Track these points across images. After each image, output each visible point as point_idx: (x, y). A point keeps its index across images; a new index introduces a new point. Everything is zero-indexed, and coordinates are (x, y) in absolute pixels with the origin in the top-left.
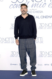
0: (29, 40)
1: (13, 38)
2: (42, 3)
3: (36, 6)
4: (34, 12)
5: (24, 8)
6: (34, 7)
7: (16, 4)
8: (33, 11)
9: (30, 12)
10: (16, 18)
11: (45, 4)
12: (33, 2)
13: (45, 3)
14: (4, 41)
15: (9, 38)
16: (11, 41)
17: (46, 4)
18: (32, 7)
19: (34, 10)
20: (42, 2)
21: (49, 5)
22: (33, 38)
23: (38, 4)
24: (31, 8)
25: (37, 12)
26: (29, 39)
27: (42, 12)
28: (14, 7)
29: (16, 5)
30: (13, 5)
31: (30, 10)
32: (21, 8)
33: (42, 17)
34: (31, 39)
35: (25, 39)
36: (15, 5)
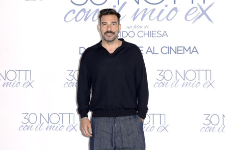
0: (123, 123)
1: (72, 116)
2: (164, 8)
3: (147, 17)
4: (141, 34)
5: (109, 23)
6: (142, 20)
7: (84, 10)
8: (136, 31)
9: (128, 34)
10: (83, 51)
11: (174, 12)
12: (138, 3)
13: (175, 9)
14: (46, 125)
15: (61, 116)
16: (66, 124)
17: (177, 11)
18: (134, 20)
19: (140, 29)
20: (166, 6)
21: (187, 14)
22: (136, 114)
23: (154, 10)
24: (132, 24)
25: (151, 34)
26: (123, 118)
27: (165, 34)
28: (78, 19)
29: (85, 12)
30: (74, 11)
31: (128, 27)
32: (101, 23)
33: (165, 50)
34: (130, 119)
35: (112, 119)
36: (82, 13)
